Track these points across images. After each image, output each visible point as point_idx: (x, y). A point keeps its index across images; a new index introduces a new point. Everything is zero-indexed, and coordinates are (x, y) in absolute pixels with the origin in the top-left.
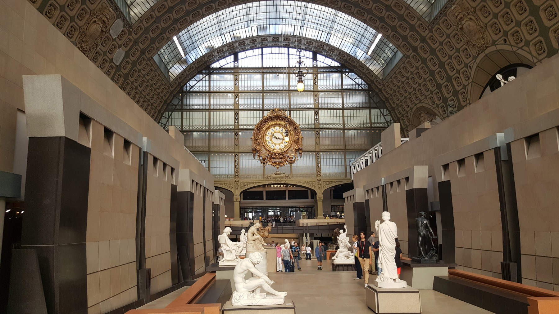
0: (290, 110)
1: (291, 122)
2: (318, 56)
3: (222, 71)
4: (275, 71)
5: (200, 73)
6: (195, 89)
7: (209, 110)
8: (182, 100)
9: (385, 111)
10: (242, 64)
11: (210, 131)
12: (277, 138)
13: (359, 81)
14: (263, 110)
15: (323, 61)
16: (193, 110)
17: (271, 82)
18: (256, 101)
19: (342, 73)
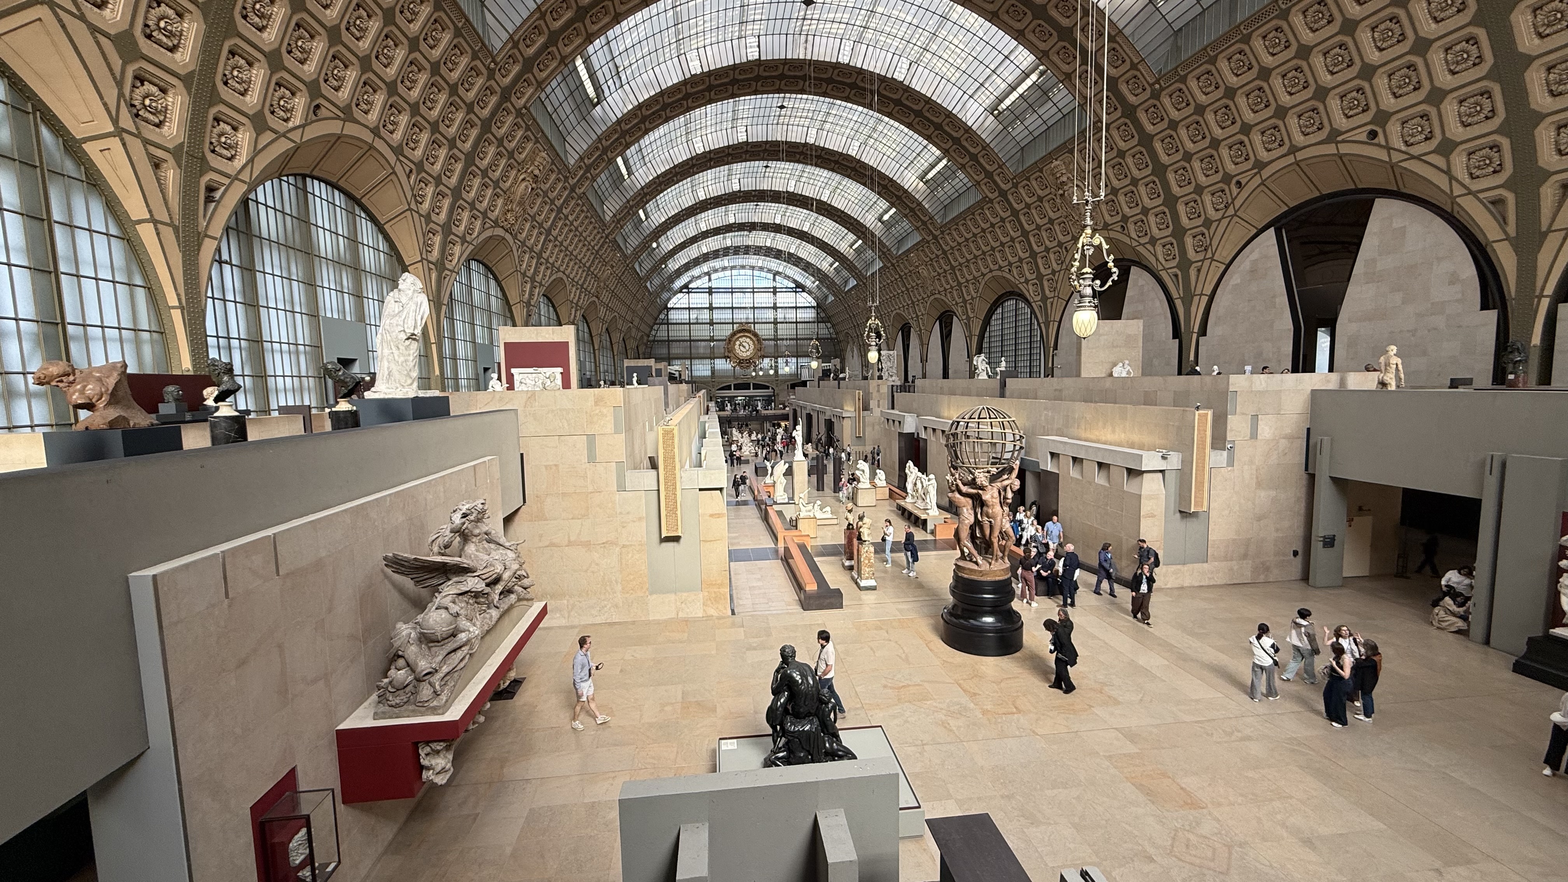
0: (754, 323)
1: (756, 335)
2: (777, 277)
3: (699, 290)
4: (742, 290)
5: (681, 292)
6: (677, 306)
7: (690, 324)
8: (667, 315)
9: (829, 325)
10: (714, 284)
11: (690, 341)
12: (744, 347)
13: (810, 299)
14: (733, 323)
15: (781, 282)
16: (676, 324)
17: (740, 300)
18: (726, 316)
19: (796, 292)
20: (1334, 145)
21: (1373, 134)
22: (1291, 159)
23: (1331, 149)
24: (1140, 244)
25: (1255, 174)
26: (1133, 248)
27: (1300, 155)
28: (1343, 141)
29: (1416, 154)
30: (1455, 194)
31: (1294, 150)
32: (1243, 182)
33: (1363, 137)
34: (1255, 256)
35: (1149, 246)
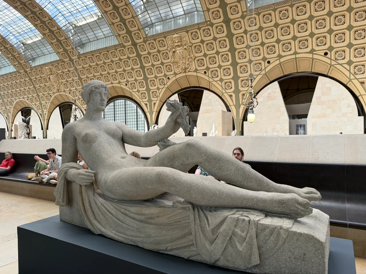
20: (312, 54)
21: (326, 54)
22: (294, 56)
23: (310, 56)
24: (214, 81)
25: (278, 59)
26: (210, 82)
27: (298, 56)
28: (315, 54)
29: (340, 63)
30: (351, 78)
31: (296, 53)
32: (271, 62)
33: (323, 54)
34: (269, 91)
35: (219, 82)
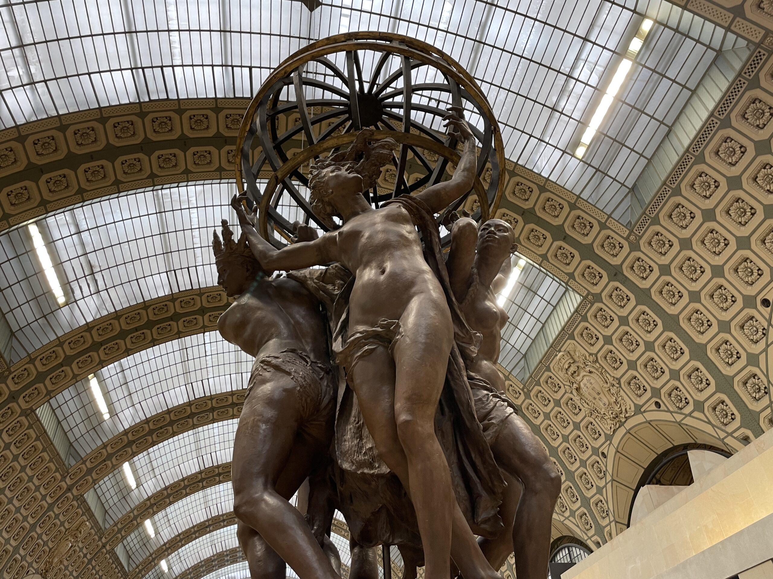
24: (686, 416)
26: (680, 424)
32: (770, 298)
35: (696, 414)
